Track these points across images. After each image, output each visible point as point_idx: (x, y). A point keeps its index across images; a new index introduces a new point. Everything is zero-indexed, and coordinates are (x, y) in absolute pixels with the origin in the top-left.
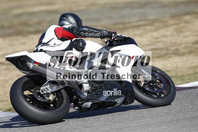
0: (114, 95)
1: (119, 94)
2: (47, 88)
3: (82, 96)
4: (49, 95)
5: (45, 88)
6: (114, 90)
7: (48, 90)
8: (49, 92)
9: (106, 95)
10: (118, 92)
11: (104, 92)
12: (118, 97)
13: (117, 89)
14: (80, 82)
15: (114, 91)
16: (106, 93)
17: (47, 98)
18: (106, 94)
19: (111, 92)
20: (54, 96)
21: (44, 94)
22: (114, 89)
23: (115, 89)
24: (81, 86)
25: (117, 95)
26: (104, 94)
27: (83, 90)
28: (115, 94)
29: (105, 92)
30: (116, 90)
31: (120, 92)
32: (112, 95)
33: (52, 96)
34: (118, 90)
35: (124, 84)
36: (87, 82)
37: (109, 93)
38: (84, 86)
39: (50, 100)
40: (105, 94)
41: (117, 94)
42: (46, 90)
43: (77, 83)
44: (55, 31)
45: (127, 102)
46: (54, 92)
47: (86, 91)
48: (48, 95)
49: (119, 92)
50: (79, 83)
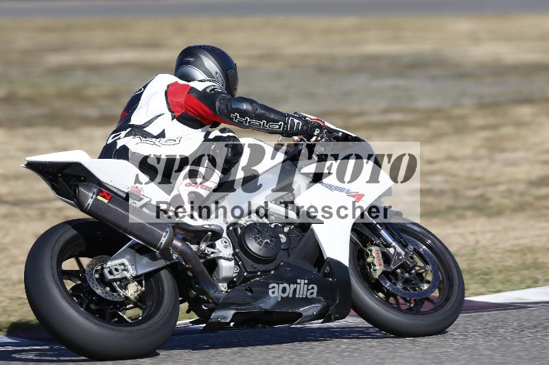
0: (297, 296)
1: (312, 294)
2: (123, 264)
3: (211, 292)
4: (127, 285)
5: (119, 265)
6: (297, 284)
7: (126, 270)
8: (128, 275)
9: (276, 294)
10: (308, 290)
11: (270, 286)
12: (307, 301)
13: (306, 281)
14: (212, 253)
15: (299, 286)
16: (276, 290)
17: (122, 292)
18: (276, 292)
19: (290, 288)
20: (140, 287)
21: (115, 280)
22: (299, 281)
23: (303, 281)
24: (213, 265)
25: (304, 297)
26: (270, 291)
27: (218, 274)
28: (301, 293)
29: (274, 287)
30: (305, 284)
31: (315, 290)
32: (291, 296)
33: (135, 289)
34: (308, 284)
35: (328, 268)
36: (231, 257)
37: (284, 290)
38: (221, 266)
39: (127, 298)
40: (273, 293)
41: (305, 293)
42: (120, 271)
43: (203, 255)
44: (166, 93)
45: (330, 315)
46: (141, 275)
47: (225, 280)
48: (124, 282)
49: (313, 288)
50: (209, 255)
